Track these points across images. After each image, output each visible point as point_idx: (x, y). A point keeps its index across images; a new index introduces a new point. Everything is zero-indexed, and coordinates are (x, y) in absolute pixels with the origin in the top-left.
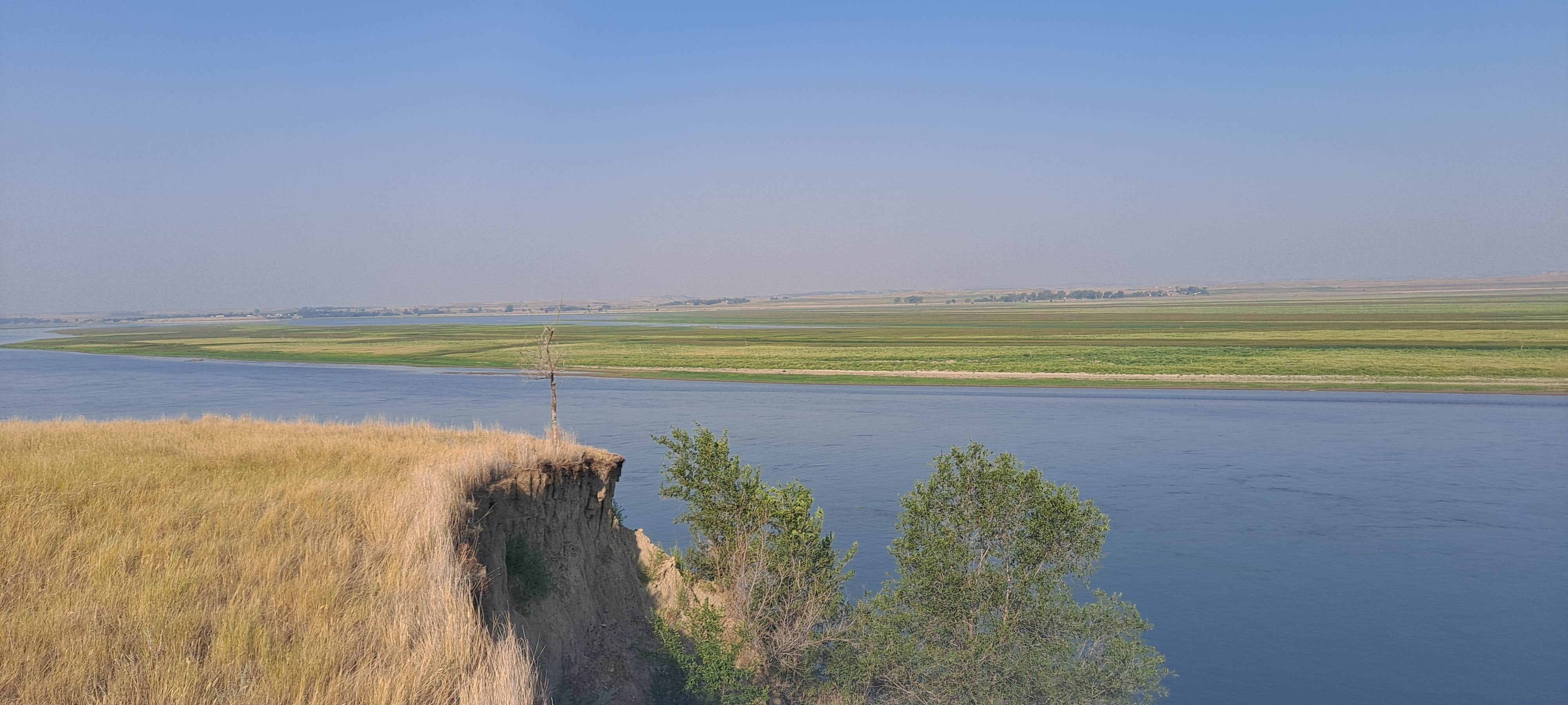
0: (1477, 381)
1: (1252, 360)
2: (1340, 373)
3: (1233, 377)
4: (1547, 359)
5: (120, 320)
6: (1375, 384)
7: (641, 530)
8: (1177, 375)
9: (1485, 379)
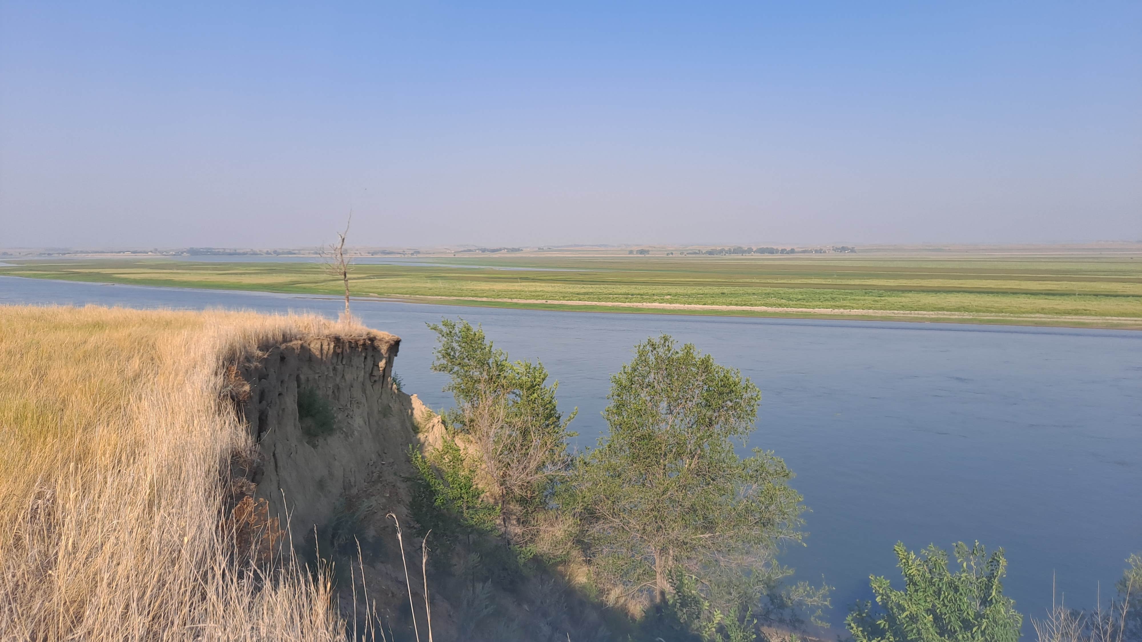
0: (1044, 318)
1: (885, 300)
2: (948, 310)
3: (871, 312)
4: (1095, 303)
5: (52, 254)
6: (972, 319)
7: (415, 395)
8: (831, 309)
9: (1050, 316)
